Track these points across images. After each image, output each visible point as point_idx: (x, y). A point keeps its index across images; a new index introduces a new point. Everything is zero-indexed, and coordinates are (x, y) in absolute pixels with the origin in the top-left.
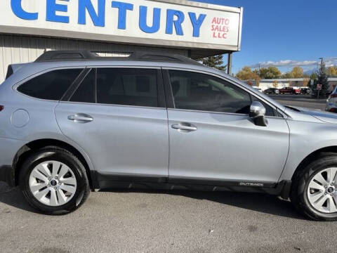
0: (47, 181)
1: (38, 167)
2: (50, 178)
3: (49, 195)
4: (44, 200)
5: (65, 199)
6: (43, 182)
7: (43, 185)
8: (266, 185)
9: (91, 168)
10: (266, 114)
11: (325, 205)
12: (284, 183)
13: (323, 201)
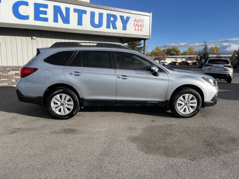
0: (59, 103)
1: (55, 97)
2: (60, 102)
3: (60, 111)
4: (58, 112)
5: (68, 112)
6: (57, 104)
7: (57, 106)
8: (159, 102)
9: (81, 97)
10: (158, 71)
11: (184, 111)
12: (166, 101)
13: (183, 109)
